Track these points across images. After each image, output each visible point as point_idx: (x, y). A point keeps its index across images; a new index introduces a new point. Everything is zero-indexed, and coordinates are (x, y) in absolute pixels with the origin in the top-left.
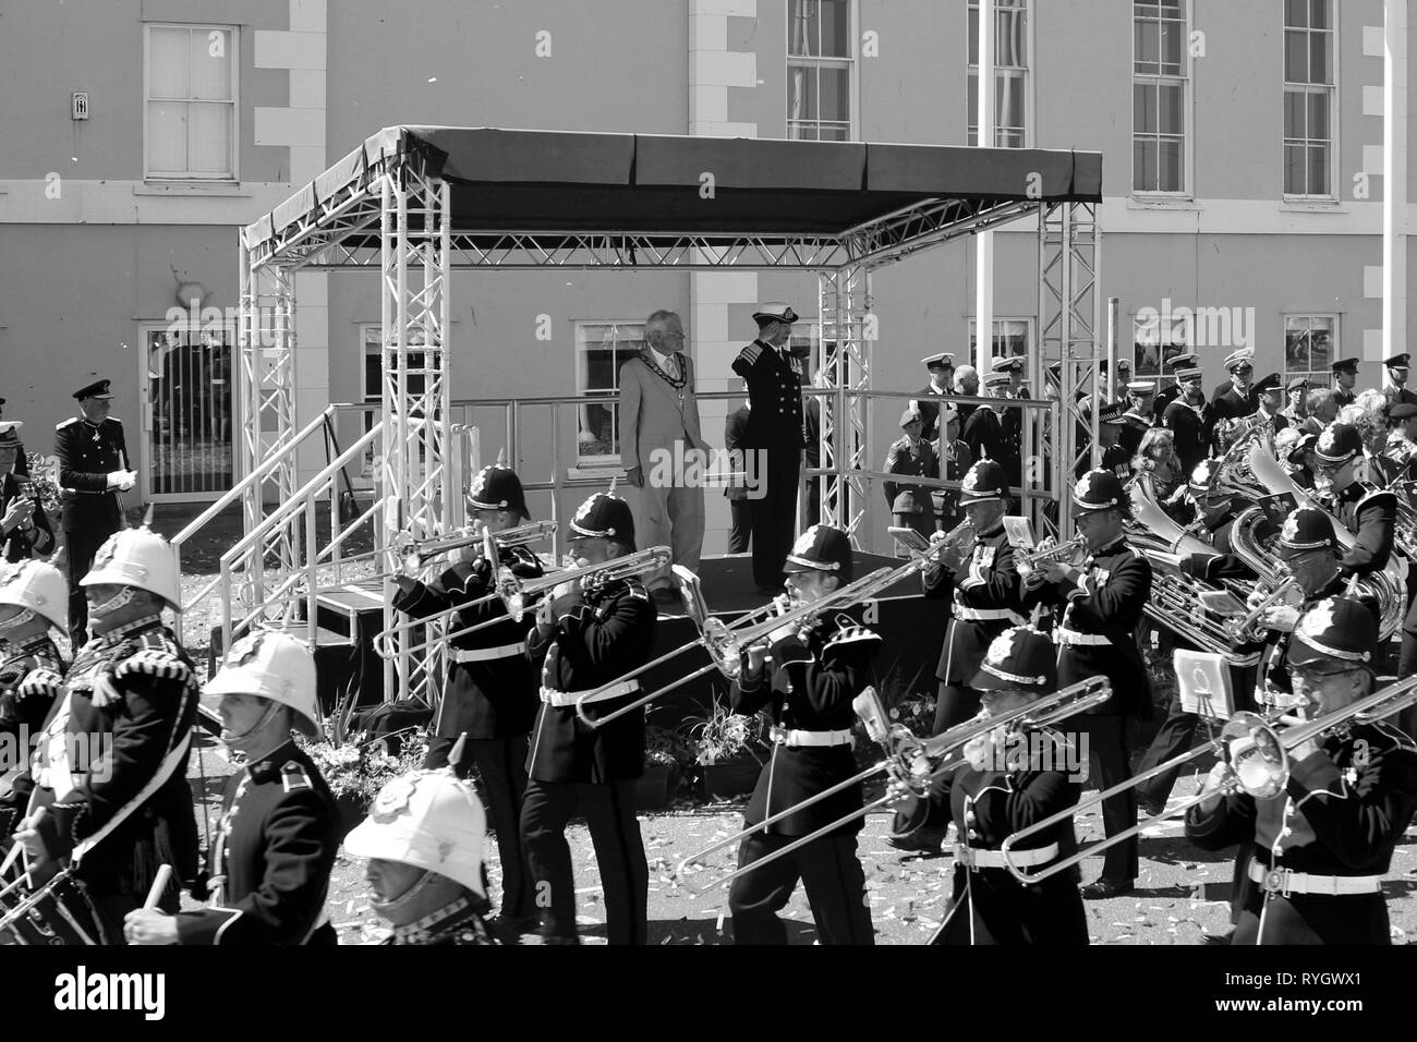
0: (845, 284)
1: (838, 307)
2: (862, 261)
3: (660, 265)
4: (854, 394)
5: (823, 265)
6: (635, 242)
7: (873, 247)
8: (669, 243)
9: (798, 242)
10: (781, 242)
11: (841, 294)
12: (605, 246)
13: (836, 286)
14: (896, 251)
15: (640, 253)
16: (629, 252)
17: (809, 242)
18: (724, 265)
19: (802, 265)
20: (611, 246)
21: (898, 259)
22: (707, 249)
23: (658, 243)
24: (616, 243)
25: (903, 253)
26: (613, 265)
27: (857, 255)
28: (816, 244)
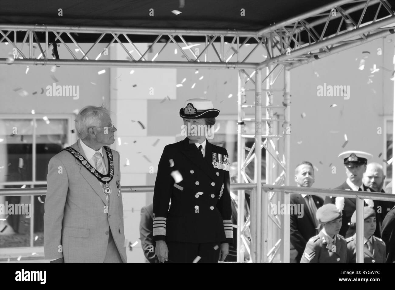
0: (263, 81)
1: (257, 104)
2: (281, 59)
3: (83, 60)
4: (271, 189)
5: (243, 63)
6: (58, 37)
7: (292, 45)
8: (91, 38)
9: (218, 40)
10: (201, 39)
11: (260, 90)
12: (28, 41)
13: (255, 83)
14: (315, 49)
15: (62, 47)
16: (52, 47)
17: (229, 40)
18: (145, 62)
19: (222, 63)
20: (34, 41)
21: (316, 57)
22: (130, 45)
23: (81, 38)
24: (40, 37)
25: (322, 51)
26: (35, 60)
27: (276, 52)
28: (236, 42)
